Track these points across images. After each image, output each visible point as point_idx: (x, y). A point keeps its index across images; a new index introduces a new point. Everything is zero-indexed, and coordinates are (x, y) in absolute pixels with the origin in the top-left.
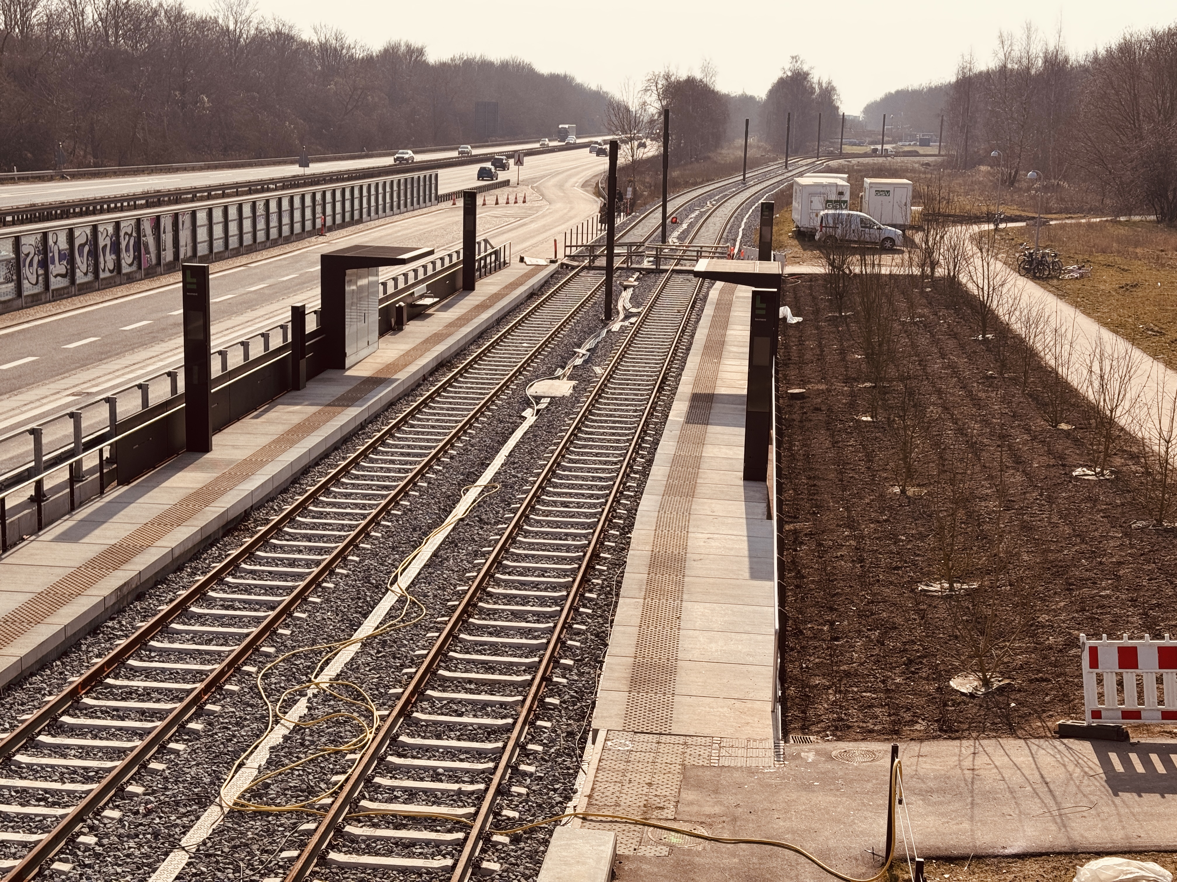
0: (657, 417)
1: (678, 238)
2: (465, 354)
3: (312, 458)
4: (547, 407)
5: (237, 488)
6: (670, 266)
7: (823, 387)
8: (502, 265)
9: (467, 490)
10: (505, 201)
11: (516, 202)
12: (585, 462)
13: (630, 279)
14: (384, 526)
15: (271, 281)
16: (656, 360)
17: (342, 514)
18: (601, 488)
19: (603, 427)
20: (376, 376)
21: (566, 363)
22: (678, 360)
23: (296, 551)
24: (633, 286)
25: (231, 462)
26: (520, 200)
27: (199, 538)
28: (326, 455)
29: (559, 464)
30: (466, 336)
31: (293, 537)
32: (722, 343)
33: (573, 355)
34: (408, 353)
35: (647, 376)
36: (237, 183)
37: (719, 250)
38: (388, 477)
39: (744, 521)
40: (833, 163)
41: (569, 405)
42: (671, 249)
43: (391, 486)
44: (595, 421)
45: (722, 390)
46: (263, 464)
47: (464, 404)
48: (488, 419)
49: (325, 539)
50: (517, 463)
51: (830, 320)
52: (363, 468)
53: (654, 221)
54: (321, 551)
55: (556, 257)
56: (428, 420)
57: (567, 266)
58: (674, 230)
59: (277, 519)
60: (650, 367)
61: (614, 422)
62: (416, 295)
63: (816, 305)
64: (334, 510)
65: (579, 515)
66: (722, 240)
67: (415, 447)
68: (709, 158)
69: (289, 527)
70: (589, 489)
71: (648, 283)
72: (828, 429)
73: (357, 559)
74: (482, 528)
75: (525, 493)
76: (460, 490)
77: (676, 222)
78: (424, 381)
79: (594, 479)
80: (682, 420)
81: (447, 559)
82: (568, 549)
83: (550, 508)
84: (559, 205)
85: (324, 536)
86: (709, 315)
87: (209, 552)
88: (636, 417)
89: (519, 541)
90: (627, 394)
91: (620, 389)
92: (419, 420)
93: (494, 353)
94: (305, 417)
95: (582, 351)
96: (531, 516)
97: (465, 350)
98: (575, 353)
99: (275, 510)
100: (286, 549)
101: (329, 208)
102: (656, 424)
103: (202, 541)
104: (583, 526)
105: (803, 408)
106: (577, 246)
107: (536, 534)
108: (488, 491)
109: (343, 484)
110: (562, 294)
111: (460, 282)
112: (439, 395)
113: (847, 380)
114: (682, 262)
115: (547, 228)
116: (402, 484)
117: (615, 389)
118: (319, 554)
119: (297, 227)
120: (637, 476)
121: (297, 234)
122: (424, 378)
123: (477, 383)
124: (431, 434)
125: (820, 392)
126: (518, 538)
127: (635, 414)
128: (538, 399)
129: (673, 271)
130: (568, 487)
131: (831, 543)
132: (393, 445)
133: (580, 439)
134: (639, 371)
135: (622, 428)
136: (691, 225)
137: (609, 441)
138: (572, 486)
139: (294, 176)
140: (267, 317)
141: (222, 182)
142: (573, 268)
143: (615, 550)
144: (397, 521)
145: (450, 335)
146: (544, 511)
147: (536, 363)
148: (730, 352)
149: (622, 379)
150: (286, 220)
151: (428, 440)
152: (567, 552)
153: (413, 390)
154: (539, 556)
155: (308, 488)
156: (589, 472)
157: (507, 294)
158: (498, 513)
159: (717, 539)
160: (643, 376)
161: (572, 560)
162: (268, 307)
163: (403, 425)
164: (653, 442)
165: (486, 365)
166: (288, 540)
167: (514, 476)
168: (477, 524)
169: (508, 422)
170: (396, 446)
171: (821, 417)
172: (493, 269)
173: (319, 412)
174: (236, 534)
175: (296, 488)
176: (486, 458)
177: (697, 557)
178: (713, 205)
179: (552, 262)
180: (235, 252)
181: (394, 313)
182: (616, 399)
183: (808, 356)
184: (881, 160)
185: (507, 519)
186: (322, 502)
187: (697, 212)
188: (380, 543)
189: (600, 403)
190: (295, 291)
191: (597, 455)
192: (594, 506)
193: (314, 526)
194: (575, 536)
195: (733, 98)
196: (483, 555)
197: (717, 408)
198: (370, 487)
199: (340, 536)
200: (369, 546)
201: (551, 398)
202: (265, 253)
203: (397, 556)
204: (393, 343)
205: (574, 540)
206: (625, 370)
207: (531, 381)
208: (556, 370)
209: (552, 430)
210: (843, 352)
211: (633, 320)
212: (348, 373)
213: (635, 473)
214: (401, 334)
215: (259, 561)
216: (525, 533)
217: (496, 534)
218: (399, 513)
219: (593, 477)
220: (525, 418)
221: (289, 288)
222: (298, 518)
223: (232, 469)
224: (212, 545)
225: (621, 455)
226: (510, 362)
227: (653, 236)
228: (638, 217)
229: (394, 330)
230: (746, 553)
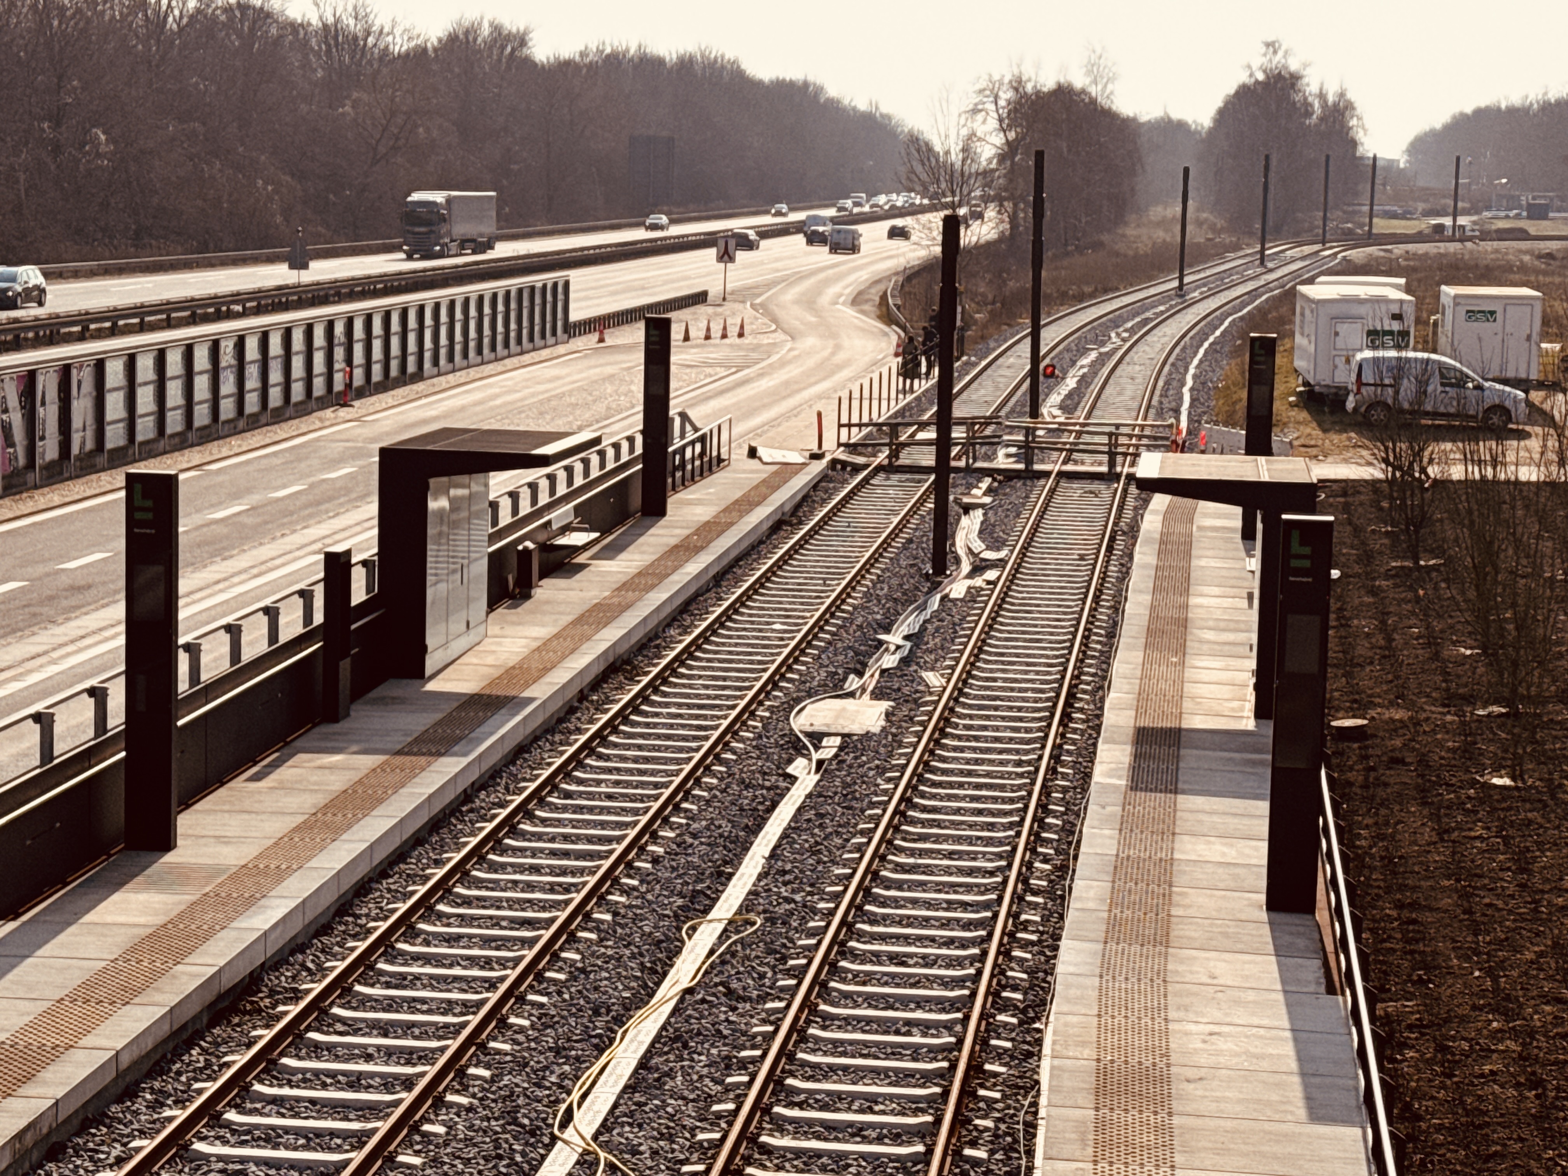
0: (1065, 776)
1: (1062, 407)
2: (657, 647)
3: (376, 862)
4: (836, 756)
5: (235, 924)
6: (1052, 464)
7: (1399, 714)
8: (715, 462)
9: (694, 929)
10: (702, 334)
11: (724, 336)
12: (927, 870)
13: (975, 491)
14: (533, 1004)
15: (255, 498)
16: (1047, 657)
17: (444, 979)
18: (968, 925)
19: (956, 797)
20: (488, 692)
21: (865, 665)
22: (1093, 657)
23: (360, 1057)
24: (982, 506)
25: (217, 870)
26: (733, 331)
27: (165, 1029)
28: (400, 856)
29: (876, 875)
30: (658, 609)
31: (353, 1027)
32: (1183, 624)
33: (877, 648)
34: (545, 645)
35: (1034, 690)
36: (168, 303)
37: (1147, 432)
38: (529, 901)
39: (1280, 997)
40: (1357, 254)
41: (882, 750)
42: (1050, 430)
43: (538, 921)
44: (940, 785)
45: (1196, 722)
46: (280, 875)
47: (667, 748)
48: (721, 779)
49: (417, 1031)
50: (790, 872)
51: (1396, 576)
52: (479, 883)
53: (1007, 372)
54: (410, 1056)
55: (820, 446)
56: (598, 783)
57: (844, 464)
58: (1050, 390)
59: (318, 988)
60: (1037, 673)
61: (978, 787)
62: (555, 527)
63: (1363, 543)
64: (429, 970)
65: (930, 981)
66: (1152, 411)
67: (578, 839)
68: (1101, 244)
69: (342, 1006)
70: (943, 926)
71: (1013, 498)
72: (1424, 804)
73: (486, 1073)
74: (734, 1009)
75: (813, 935)
76: (679, 929)
77: (1052, 375)
78: (580, 701)
79: (950, 905)
80: (1123, 782)
81: (670, 1074)
82: (916, 1053)
83: (868, 967)
84: (810, 342)
85: (413, 1024)
86: (1145, 566)
87: (186, 1058)
88: (1021, 775)
89: (814, 1036)
90: (997, 729)
91: (981, 717)
92: (581, 782)
93: (717, 644)
94: (355, 776)
95: (894, 638)
96: (832, 984)
97: (657, 637)
98: (881, 643)
99: (308, 970)
100: (340, 1051)
101: (358, 350)
102: (1064, 790)
103: (174, 1034)
104: (942, 1005)
105: (1366, 757)
106: (860, 425)
107: (847, 1022)
108: (738, 932)
109: (440, 915)
110: (839, 522)
111: (636, 499)
112: (615, 731)
113: (1449, 700)
114: (1076, 455)
115: (796, 387)
116: (563, 916)
117: (971, 717)
118: (408, 1063)
119: (298, 390)
120: (1040, 900)
121: (296, 404)
122: (582, 696)
123: (689, 706)
124: (609, 811)
125: (1395, 727)
126: (811, 1031)
127: (1019, 770)
128: (817, 738)
129: (1061, 474)
130: (900, 921)
131: (1465, 1045)
132: (533, 834)
133: (913, 822)
134: (1015, 681)
135: (995, 799)
136: (1084, 382)
137: (972, 826)
138: (910, 921)
139: (279, 288)
140: (255, 571)
141: (137, 300)
142: (857, 469)
143: (1012, 1057)
144: (560, 993)
145: (624, 608)
146: (856, 974)
147: (804, 663)
148: (1201, 641)
149: (983, 698)
150: (275, 376)
151: (603, 825)
152: (915, 1060)
153: (560, 721)
154: (858, 1068)
155: (372, 924)
156: (939, 891)
157: (732, 524)
158: (762, 976)
159: (1229, 1035)
160: (1026, 690)
161: (927, 1078)
162: (255, 552)
163: (550, 793)
164: (1063, 829)
165: (704, 668)
166: (341, 1034)
167: (788, 900)
168: (723, 999)
169: (763, 787)
170: (539, 837)
171: (1408, 776)
172: (697, 472)
173: (382, 767)
174: (236, 1020)
175: (346, 924)
176: (726, 863)
177: (1191, 1073)
178: (1124, 340)
179: (815, 457)
180: (177, 440)
181: (514, 561)
182: (976, 739)
183: (1362, 649)
184: (1453, 247)
185: (782, 989)
186: (402, 953)
187: (1093, 355)
188: (529, 1040)
189: (944, 747)
190: (304, 519)
191: (950, 855)
192: (958, 962)
193: (391, 1005)
194: (926, 1027)
195: (1143, 124)
196: (743, 1065)
197: (1190, 757)
198: (496, 922)
199: (446, 1026)
200: (507, 1047)
201: (844, 736)
202: (236, 443)
203: (567, 1068)
204: (514, 623)
205: (925, 1035)
206: (987, 679)
207: (798, 700)
208: (845, 679)
209: (854, 804)
210: (1432, 641)
211: (992, 575)
212: (431, 686)
213: (1035, 893)
214: (528, 605)
215: (288, 1077)
216: (824, 1019)
217: (764, 1022)
218: (562, 977)
219: (949, 902)
220: (793, 779)
221: (292, 513)
222: (358, 988)
223: (220, 885)
224: (189, 1044)
225: (1000, 856)
226: (752, 662)
227: (1011, 404)
228: (975, 365)
229: (512, 597)
230: (1294, 1065)
